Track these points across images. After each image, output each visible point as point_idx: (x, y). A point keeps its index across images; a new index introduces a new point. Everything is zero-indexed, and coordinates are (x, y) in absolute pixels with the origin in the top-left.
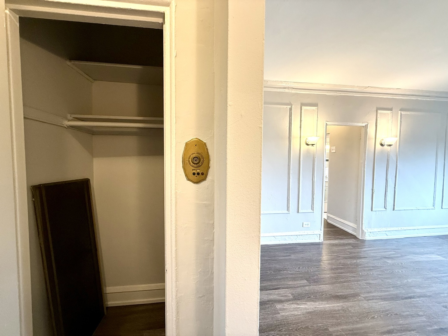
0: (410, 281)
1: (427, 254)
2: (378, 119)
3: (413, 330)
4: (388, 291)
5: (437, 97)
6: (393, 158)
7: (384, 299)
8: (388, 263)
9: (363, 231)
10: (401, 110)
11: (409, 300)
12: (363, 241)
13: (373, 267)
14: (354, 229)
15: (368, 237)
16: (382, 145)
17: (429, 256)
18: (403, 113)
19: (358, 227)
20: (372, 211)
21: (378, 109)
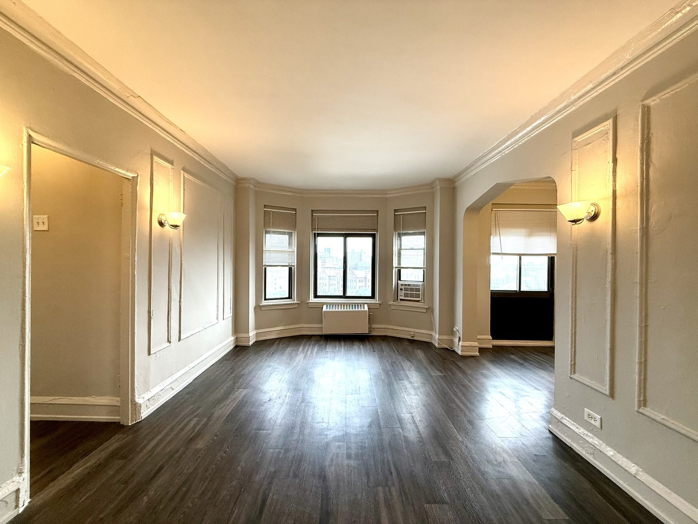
0: (243, 464)
1: (229, 393)
2: (154, 172)
6: (176, 249)
8: (200, 450)
9: (135, 404)
10: (184, 169)
16: (161, 224)
19: (125, 401)
20: (149, 354)
21: (153, 153)
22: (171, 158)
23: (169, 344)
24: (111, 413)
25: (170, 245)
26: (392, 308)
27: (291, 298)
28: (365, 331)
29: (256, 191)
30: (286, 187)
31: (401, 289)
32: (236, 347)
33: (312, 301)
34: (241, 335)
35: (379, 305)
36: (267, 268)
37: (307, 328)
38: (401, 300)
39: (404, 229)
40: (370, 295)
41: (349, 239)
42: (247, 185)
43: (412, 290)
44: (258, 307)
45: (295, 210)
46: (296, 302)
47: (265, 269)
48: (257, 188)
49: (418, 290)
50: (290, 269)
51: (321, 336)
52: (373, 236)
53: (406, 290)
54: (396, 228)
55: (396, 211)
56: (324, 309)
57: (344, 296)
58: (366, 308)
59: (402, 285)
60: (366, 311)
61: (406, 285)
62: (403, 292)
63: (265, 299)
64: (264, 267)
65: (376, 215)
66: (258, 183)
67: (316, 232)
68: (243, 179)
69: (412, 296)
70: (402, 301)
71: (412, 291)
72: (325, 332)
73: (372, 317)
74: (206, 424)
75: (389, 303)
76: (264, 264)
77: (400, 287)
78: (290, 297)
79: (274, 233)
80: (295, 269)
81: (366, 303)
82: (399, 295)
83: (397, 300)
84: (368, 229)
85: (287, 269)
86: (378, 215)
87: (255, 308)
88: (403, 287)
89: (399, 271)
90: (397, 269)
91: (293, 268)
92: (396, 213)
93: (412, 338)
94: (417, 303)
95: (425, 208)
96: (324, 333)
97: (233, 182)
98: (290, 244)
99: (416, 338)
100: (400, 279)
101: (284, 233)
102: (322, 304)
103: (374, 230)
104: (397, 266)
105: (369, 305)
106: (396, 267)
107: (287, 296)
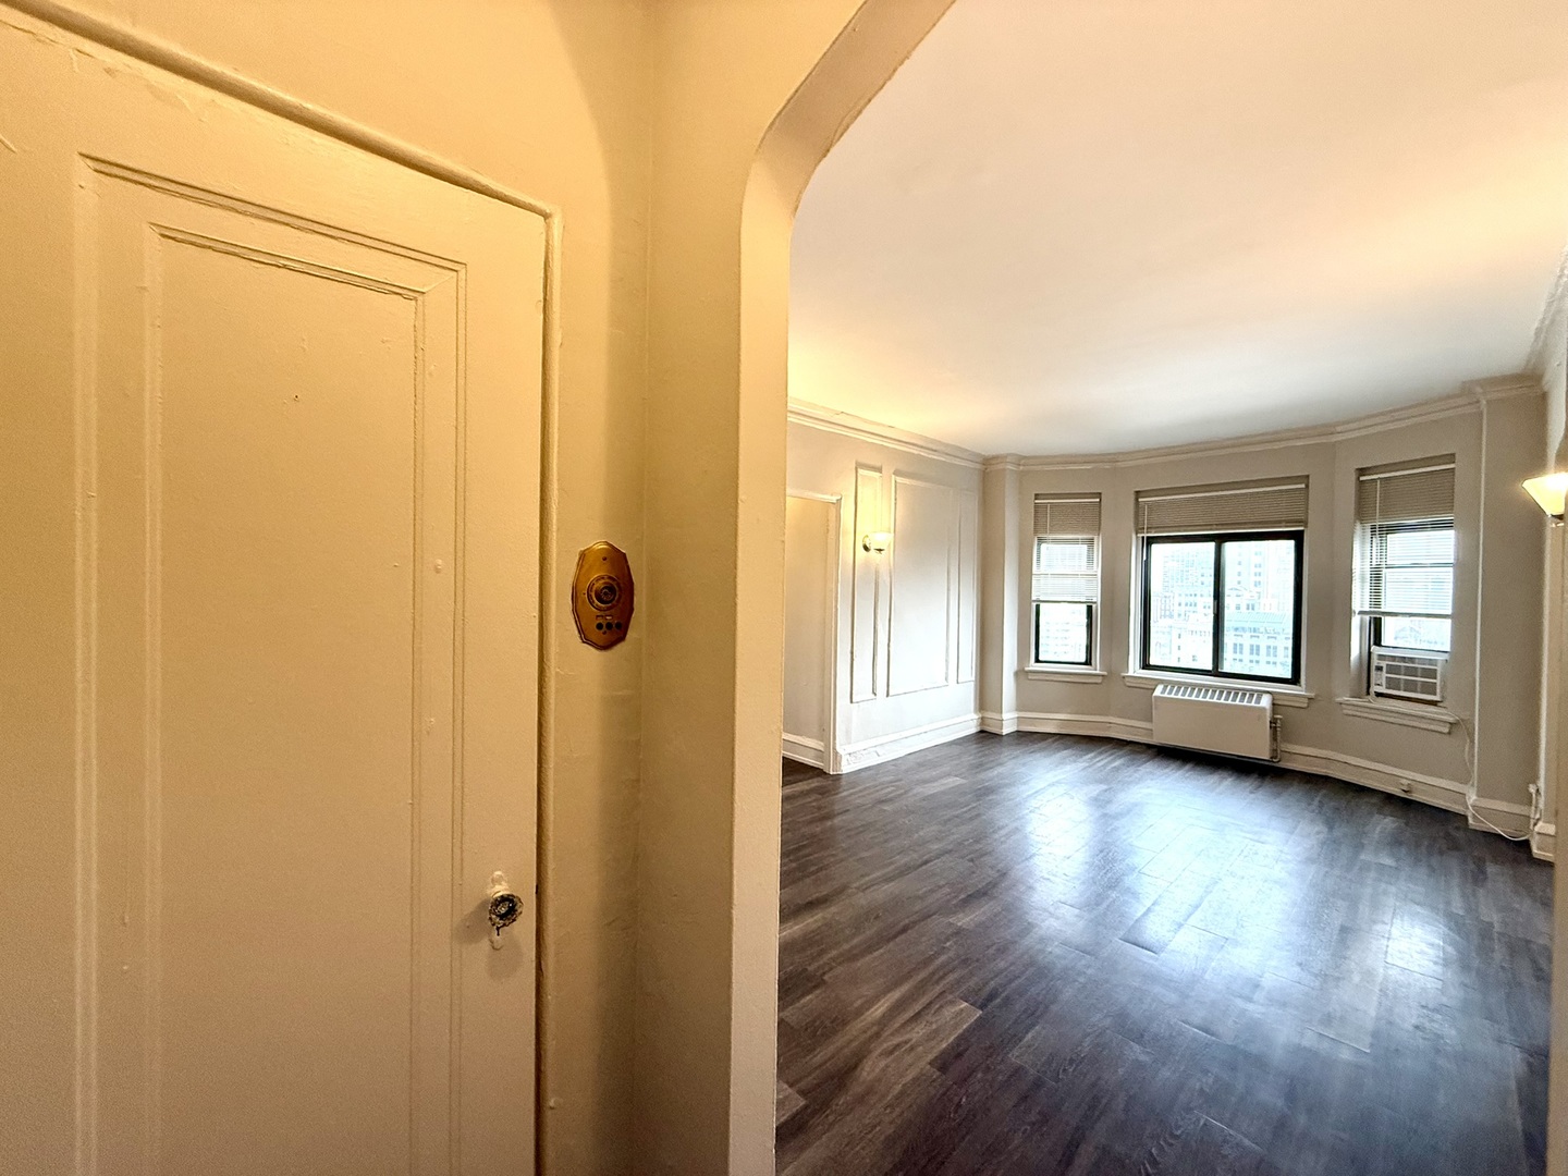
0: (921, 833)
1: (942, 778)
2: (859, 488)
3: (934, 914)
4: (892, 863)
5: (947, 454)
6: (885, 578)
7: (888, 879)
8: (885, 811)
9: (836, 753)
10: (897, 473)
11: (924, 867)
12: (838, 777)
13: (862, 826)
14: (820, 754)
15: (846, 767)
16: (866, 548)
17: (944, 781)
18: (899, 479)
19: (827, 746)
20: (851, 702)
21: (859, 466)
22: (878, 464)
23: (873, 696)
24: (816, 758)
25: (877, 572)
26: (1345, 711)
27: (1090, 664)
28: (1263, 753)
29: (1022, 471)
30: (1076, 456)
31: (1379, 669)
32: (982, 731)
33: (1136, 675)
34: (989, 715)
35: (1306, 700)
36: (1042, 606)
37: (1120, 727)
38: (1379, 695)
39: (1385, 514)
40: (1288, 674)
41: (1229, 547)
42: (1000, 467)
43: (1412, 672)
44: (1021, 674)
45: (1099, 495)
46: (1098, 672)
47: (1038, 607)
48: (1021, 468)
49: (1432, 674)
50: (1090, 609)
51: (1149, 746)
52: (1298, 537)
53: (1391, 669)
54: (1362, 513)
55: (1362, 471)
56: (1158, 692)
57: (1216, 672)
58: (1266, 702)
59: (1381, 657)
60: (1264, 709)
61: (1393, 658)
62: (1384, 674)
63: (1037, 661)
64: (1034, 604)
65: (1303, 486)
66: (1021, 460)
67: (1146, 535)
68: (994, 458)
69: (1410, 686)
70: (1380, 699)
71: (1413, 676)
72: (1157, 739)
73: (1280, 724)
74: (902, 794)
75: (1339, 700)
76: (1034, 598)
77: (1375, 662)
78: (1088, 662)
79: (1055, 541)
80: (1097, 609)
81: (1268, 692)
82: (1373, 681)
83: (1368, 693)
84: (1280, 522)
85: (1084, 608)
86: (1307, 486)
87: (1017, 674)
88: (1384, 664)
89: (1377, 624)
90: (1367, 618)
91: (1094, 606)
92: (1362, 478)
93: (1403, 795)
94: (1432, 708)
95: (1451, 458)
96: (1154, 741)
97: (978, 466)
98: (1090, 559)
99: (1416, 797)
100: (1378, 642)
101: (1075, 541)
102: (1155, 683)
103: (1299, 522)
104: (1367, 609)
105: (1277, 697)
106: (1361, 613)
107: (1083, 660)
